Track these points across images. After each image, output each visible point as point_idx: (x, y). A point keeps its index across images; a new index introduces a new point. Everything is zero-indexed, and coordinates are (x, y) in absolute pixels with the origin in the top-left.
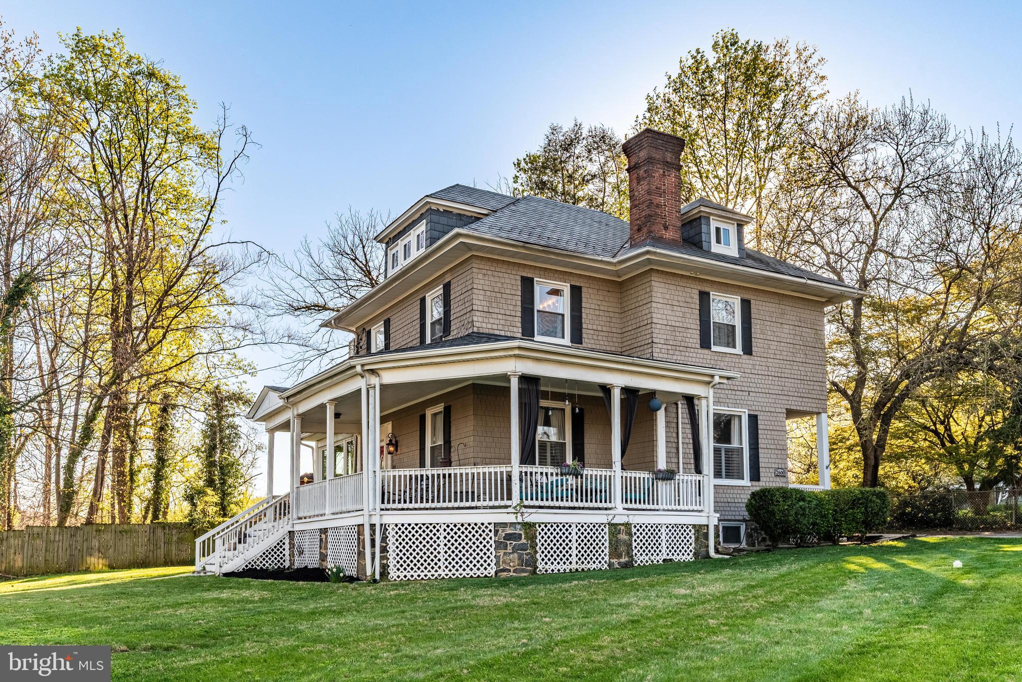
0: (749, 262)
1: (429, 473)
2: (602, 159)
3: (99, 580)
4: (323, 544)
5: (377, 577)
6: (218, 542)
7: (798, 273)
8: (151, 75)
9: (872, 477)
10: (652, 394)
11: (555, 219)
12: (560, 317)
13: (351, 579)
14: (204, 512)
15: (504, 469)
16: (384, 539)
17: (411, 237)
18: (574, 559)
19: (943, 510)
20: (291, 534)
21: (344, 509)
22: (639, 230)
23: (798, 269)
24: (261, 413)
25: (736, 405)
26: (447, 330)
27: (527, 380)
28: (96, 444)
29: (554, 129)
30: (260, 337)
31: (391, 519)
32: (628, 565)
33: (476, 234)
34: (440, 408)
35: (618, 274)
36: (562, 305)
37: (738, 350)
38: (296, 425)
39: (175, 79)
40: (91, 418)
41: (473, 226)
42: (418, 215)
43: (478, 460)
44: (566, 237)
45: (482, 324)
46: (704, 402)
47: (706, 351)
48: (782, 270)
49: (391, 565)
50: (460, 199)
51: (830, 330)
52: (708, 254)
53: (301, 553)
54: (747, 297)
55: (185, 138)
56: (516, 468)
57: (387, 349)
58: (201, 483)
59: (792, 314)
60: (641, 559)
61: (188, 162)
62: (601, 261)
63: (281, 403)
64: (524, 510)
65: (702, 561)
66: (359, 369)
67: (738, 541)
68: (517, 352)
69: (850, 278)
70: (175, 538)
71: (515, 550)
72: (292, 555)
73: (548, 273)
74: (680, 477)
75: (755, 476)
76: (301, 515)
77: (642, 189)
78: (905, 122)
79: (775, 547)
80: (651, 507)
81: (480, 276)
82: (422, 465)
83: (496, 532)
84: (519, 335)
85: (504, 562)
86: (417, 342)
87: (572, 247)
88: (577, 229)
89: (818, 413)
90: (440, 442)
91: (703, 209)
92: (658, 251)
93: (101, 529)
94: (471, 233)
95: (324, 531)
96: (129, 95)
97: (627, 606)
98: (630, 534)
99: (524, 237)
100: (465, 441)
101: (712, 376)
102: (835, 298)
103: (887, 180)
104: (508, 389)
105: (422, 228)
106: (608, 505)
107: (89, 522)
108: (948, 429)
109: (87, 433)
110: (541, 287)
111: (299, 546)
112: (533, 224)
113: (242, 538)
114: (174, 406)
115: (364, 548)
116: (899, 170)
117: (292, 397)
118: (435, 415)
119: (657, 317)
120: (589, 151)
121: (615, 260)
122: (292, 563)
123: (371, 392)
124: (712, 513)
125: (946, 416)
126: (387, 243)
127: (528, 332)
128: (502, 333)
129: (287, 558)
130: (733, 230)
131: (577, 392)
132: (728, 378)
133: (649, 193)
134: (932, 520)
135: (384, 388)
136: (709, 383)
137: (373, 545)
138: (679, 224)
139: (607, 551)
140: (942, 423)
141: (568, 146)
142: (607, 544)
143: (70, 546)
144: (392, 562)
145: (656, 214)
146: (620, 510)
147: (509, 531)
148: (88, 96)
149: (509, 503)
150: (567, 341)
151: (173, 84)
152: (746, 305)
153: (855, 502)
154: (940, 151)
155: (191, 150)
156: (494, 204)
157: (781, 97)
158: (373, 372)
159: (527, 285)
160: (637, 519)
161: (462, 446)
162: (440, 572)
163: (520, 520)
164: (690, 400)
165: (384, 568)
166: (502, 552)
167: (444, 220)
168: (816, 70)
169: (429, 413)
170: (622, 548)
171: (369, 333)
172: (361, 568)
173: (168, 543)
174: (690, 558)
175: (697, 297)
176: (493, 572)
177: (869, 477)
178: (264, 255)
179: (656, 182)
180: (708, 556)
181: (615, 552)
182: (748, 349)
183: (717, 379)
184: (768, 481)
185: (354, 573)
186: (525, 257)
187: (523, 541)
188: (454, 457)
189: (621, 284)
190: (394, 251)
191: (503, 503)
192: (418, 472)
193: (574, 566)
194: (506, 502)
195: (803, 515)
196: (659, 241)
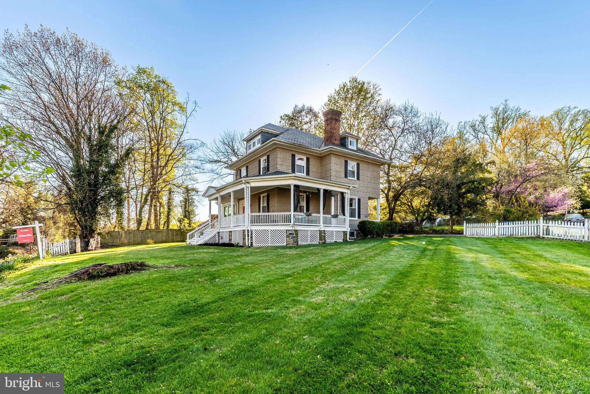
0: (360, 152)
1: (262, 214)
2: (310, 117)
3: (157, 246)
4: (230, 236)
5: (250, 245)
6: (196, 235)
7: (374, 156)
8: (164, 82)
9: (391, 218)
10: (331, 191)
11: (300, 136)
12: (303, 167)
13: (241, 246)
14: (184, 226)
15: (289, 213)
16: (252, 234)
17: (256, 140)
18: (309, 241)
19: (411, 228)
20: (219, 233)
21: (238, 225)
22: (327, 140)
23: (373, 154)
24: (207, 195)
25: (354, 195)
26: (268, 170)
27: (296, 186)
28: (149, 203)
29: (296, 106)
30: (202, 170)
31: (254, 228)
32: (324, 243)
33: (279, 140)
34: (266, 194)
35: (320, 154)
36: (303, 163)
37: (356, 179)
38: (219, 199)
39: (171, 84)
40: (147, 195)
41: (277, 137)
42: (258, 133)
43: (278, 211)
44: (305, 142)
45: (280, 168)
46: (347, 194)
47: (346, 179)
48: (369, 154)
49: (254, 242)
50: (271, 128)
51: (382, 173)
52: (348, 149)
53: (222, 238)
54: (358, 162)
55: (174, 104)
56: (292, 213)
57: (247, 176)
58: (182, 217)
59: (371, 168)
60: (328, 241)
61: (175, 112)
62: (316, 150)
63: (215, 191)
64: (295, 226)
65: (345, 242)
66: (244, 181)
67: (354, 236)
68: (294, 178)
69: (387, 157)
70: (175, 234)
71: (292, 238)
72: (219, 239)
73: (299, 153)
74: (339, 217)
75: (359, 217)
76: (222, 227)
77: (329, 127)
78: (406, 110)
79: (365, 238)
80: (330, 225)
81: (279, 153)
82: (259, 212)
83: (286, 232)
84: (291, 172)
85: (289, 241)
86: (258, 174)
87: (307, 145)
88: (307, 139)
89: (377, 198)
90: (266, 205)
91: (347, 134)
92: (334, 147)
93: (151, 231)
94: (277, 139)
95: (231, 232)
96: (156, 89)
97: (334, 254)
98: (325, 234)
99: (293, 142)
100: (274, 205)
101: (350, 186)
102: (383, 164)
103: (399, 127)
104: (290, 190)
105: (259, 137)
106: (319, 225)
107: (147, 229)
108: (411, 204)
109: (146, 199)
110: (297, 157)
111: (221, 236)
112: (295, 137)
113: (202, 234)
114: (173, 192)
115: (245, 237)
116: (403, 125)
117: (219, 190)
118: (263, 197)
119: (332, 168)
120: (306, 114)
121: (320, 150)
122: (219, 241)
123: (247, 189)
124: (348, 228)
125: (411, 200)
126: (247, 142)
127: (293, 171)
128: (286, 172)
129: (217, 240)
130: (355, 141)
131: (310, 191)
132: (354, 187)
133: (331, 129)
134: (408, 231)
135: (251, 187)
136: (348, 189)
137: (248, 236)
138: (339, 139)
139: (318, 239)
140: (410, 202)
141: (300, 112)
142: (318, 236)
143: (141, 236)
144: (254, 241)
145: (333, 136)
146: (322, 226)
147: (290, 232)
148: (142, 88)
149: (290, 224)
150: (305, 174)
151: (170, 85)
152: (358, 165)
153: (388, 225)
154: (416, 119)
155: (177, 108)
156: (282, 131)
157: (370, 100)
158: (248, 183)
159: (293, 156)
160: (327, 229)
161: (273, 206)
162: (269, 244)
163: (294, 229)
164: (342, 193)
165: (252, 243)
166: (288, 239)
167: (266, 135)
168: (378, 92)
169: (262, 196)
170: (323, 238)
171: (241, 170)
172: (244, 243)
173: (173, 235)
174: (342, 241)
175: (344, 162)
176: (285, 245)
177: (390, 218)
178: (203, 144)
179: (333, 126)
180: (347, 240)
181: (321, 239)
182: (358, 179)
183: (351, 187)
184: (363, 218)
185: (242, 245)
186: (293, 148)
187: (295, 235)
188: (271, 209)
189: (321, 157)
190: (249, 144)
191: (288, 224)
192: (259, 214)
193: (309, 243)
194: (289, 223)
195: (374, 229)
196: (333, 144)
